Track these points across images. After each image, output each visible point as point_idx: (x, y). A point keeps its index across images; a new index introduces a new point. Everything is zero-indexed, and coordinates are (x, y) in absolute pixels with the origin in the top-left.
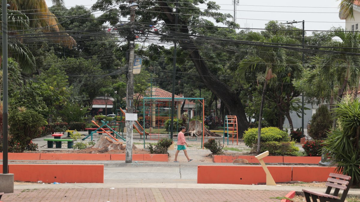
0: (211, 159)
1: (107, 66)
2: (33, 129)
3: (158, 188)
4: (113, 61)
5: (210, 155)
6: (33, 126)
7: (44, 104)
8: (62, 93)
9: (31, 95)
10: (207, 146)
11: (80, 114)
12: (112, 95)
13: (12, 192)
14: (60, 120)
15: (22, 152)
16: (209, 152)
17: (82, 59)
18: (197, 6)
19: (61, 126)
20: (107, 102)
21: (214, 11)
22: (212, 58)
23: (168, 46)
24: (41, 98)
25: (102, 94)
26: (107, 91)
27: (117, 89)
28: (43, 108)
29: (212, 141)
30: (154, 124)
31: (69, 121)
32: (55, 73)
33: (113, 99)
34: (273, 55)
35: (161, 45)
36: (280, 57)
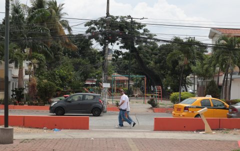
0: (152, 111)
1: (93, 61)
2: (50, 92)
3: (132, 138)
4: (96, 60)
5: (151, 108)
6: (50, 91)
7: (60, 79)
8: (70, 75)
9: (53, 75)
10: (149, 103)
11: (80, 85)
12: (95, 78)
13: (12, 143)
14: (69, 89)
15: (44, 105)
16: (150, 106)
17: (81, 59)
18: (138, 31)
19: (70, 91)
20: (93, 81)
21: (147, 33)
22: (146, 56)
23: (124, 51)
24: (58, 76)
25: (91, 78)
26: (93, 75)
27: (98, 74)
28: (59, 82)
29: (152, 100)
30: (115, 91)
31: (74, 89)
32: (67, 65)
33: (96, 80)
34: (189, 50)
35: (120, 50)
36: (193, 50)
